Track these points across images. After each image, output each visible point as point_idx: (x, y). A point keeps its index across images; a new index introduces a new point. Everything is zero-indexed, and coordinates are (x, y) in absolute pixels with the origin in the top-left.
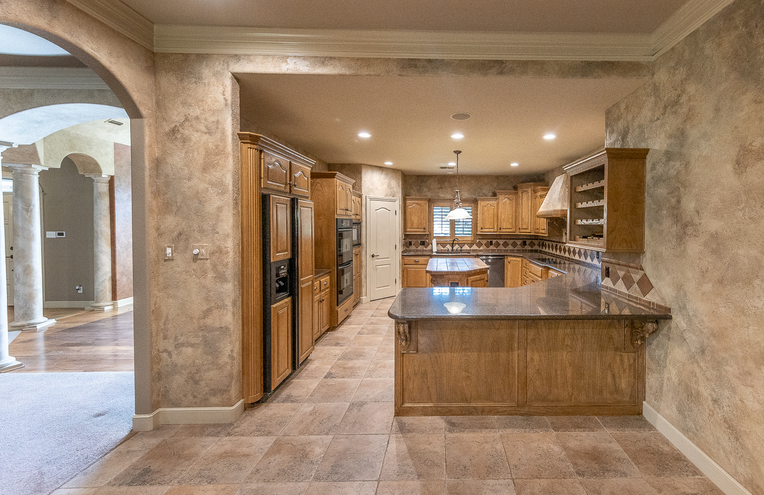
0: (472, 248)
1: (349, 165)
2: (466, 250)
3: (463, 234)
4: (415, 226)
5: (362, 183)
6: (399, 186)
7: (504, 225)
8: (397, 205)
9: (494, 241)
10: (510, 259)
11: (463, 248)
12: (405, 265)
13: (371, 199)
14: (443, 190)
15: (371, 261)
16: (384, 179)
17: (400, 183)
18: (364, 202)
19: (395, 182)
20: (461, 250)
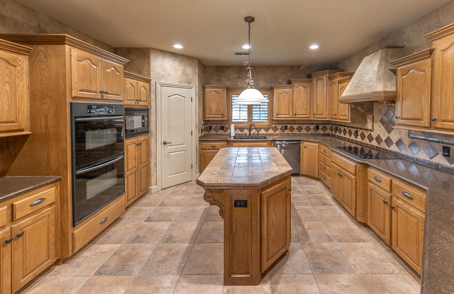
0: (268, 133)
1: (136, 49)
2: (263, 134)
3: (260, 119)
4: (213, 112)
5: (151, 67)
6: (195, 74)
7: (299, 111)
8: (193, 92)
9: (289, 126)
10: (306, 144)
11: (260, 132)
12: (202, 149)
13: (162, 85)
14: (241, 79)
15: (163, 148)
16: (178, 66)
17: (197, 71)
18: (153, 88)
19: (190, 69)
20: (258, 135)
